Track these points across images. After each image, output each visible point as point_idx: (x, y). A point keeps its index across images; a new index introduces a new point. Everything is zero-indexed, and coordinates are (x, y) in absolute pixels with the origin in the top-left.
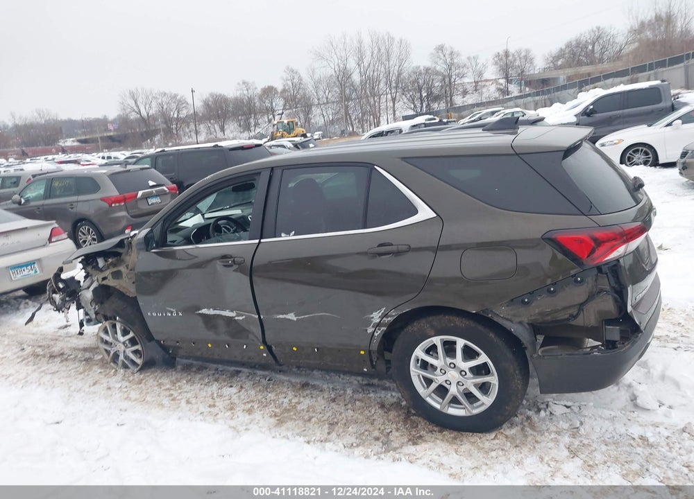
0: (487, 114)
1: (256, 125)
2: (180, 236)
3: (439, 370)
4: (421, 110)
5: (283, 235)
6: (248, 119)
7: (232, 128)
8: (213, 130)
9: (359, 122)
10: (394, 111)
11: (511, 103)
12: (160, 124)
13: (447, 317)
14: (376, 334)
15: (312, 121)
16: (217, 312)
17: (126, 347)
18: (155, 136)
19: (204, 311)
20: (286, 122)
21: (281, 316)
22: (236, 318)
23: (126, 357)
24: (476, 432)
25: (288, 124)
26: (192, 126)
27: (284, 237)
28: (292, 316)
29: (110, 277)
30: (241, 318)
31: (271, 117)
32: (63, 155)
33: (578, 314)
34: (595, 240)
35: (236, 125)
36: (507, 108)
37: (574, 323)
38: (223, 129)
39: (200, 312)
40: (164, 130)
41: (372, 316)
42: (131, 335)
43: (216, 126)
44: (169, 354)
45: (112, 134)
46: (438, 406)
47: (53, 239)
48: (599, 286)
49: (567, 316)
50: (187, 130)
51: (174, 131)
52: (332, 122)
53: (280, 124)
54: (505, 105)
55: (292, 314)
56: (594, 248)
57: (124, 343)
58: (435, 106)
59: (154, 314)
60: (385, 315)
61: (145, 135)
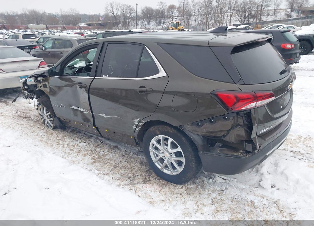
0: (275, 27)
1: (164, 23)
2: (72, 71)
3: (161, 151)
4: (244, 22)
5: (104, 76)
6: (161, 20)
7: (153, 23)
8: (144, 24)
9: (212, 25)
10: (230, 22)
11: (290, 22)
12: (122, 19)
13: (166, 127)
14: (137, 130)
15: (190, 23)
16: (78, 109)
17: (48, 118)
18: (119, 25)
19: (73, 107)
20: (175, 22)
21: (100, 115)
22: (85, 112)
23: (48, 123)
24: (174, 183)
25: (176, 24)
26: (135, 22)
27: (104, 77)
28: (104, 115)
29: (42, 86)
30: (86, 113)
31: (171, 20)
32: (80, 30)
33: (227, 135)
34: (236, 97)
35: (155, 22)
36: (285, 24)
37: (224, 139)
38: (149, 24)
39: (72, 107)
40: (123, 22)
41: (135, 121)
42: (49, 113)
43: (146, 22)
44: (63, 124)
45: (101, 22)
46: (160, 167)
47: (40, 67)
48: (238, 123)
49: (221, 135)
50: (133, 23)
51: (128, 23)
52: (200, 24)
53: (172, 23)
54: (287, 23)
55: (104, 114)
56: (235, 102)
57: (47, 116)
58: (251, 20)
59: (55, 105)
60: (140, 122)
61: (115, 24)
